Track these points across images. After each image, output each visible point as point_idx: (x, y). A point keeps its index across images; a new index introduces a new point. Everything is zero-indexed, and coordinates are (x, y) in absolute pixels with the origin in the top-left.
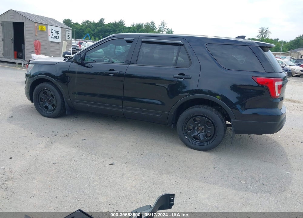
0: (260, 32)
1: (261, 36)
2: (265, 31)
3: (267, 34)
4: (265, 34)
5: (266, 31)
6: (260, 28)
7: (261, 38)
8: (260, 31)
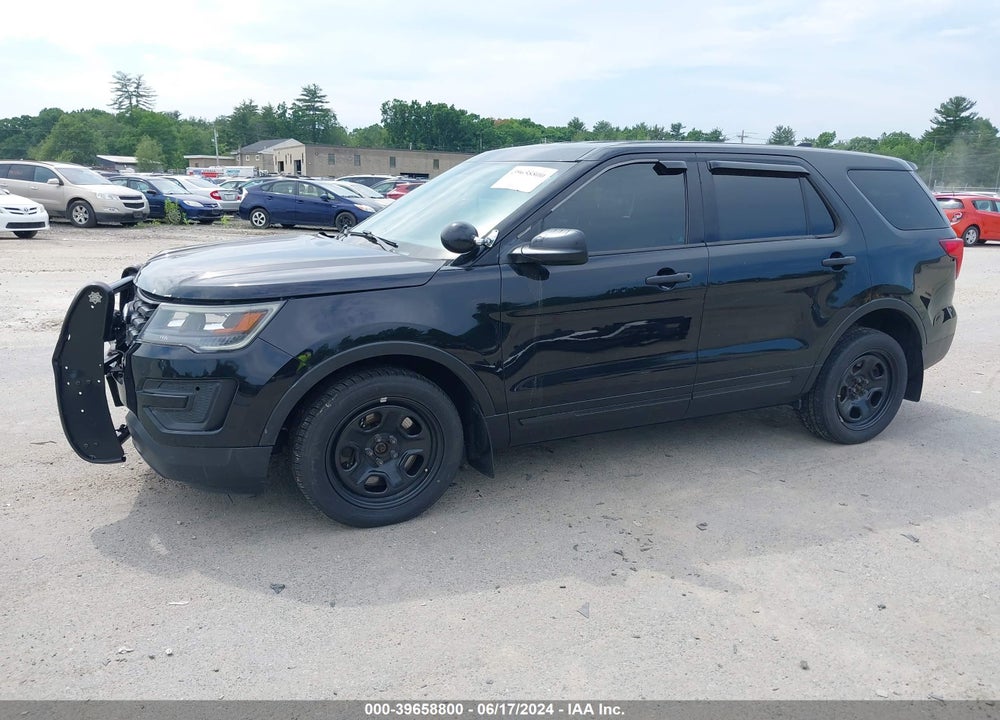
0: (119, 90)
1: (127, 102)
2: (135, 85)
3: (142, 96)
4: (137, 96)
5: (137, 88)
6: (114, 77)
7: (128, 110)
8: (119, 86)
